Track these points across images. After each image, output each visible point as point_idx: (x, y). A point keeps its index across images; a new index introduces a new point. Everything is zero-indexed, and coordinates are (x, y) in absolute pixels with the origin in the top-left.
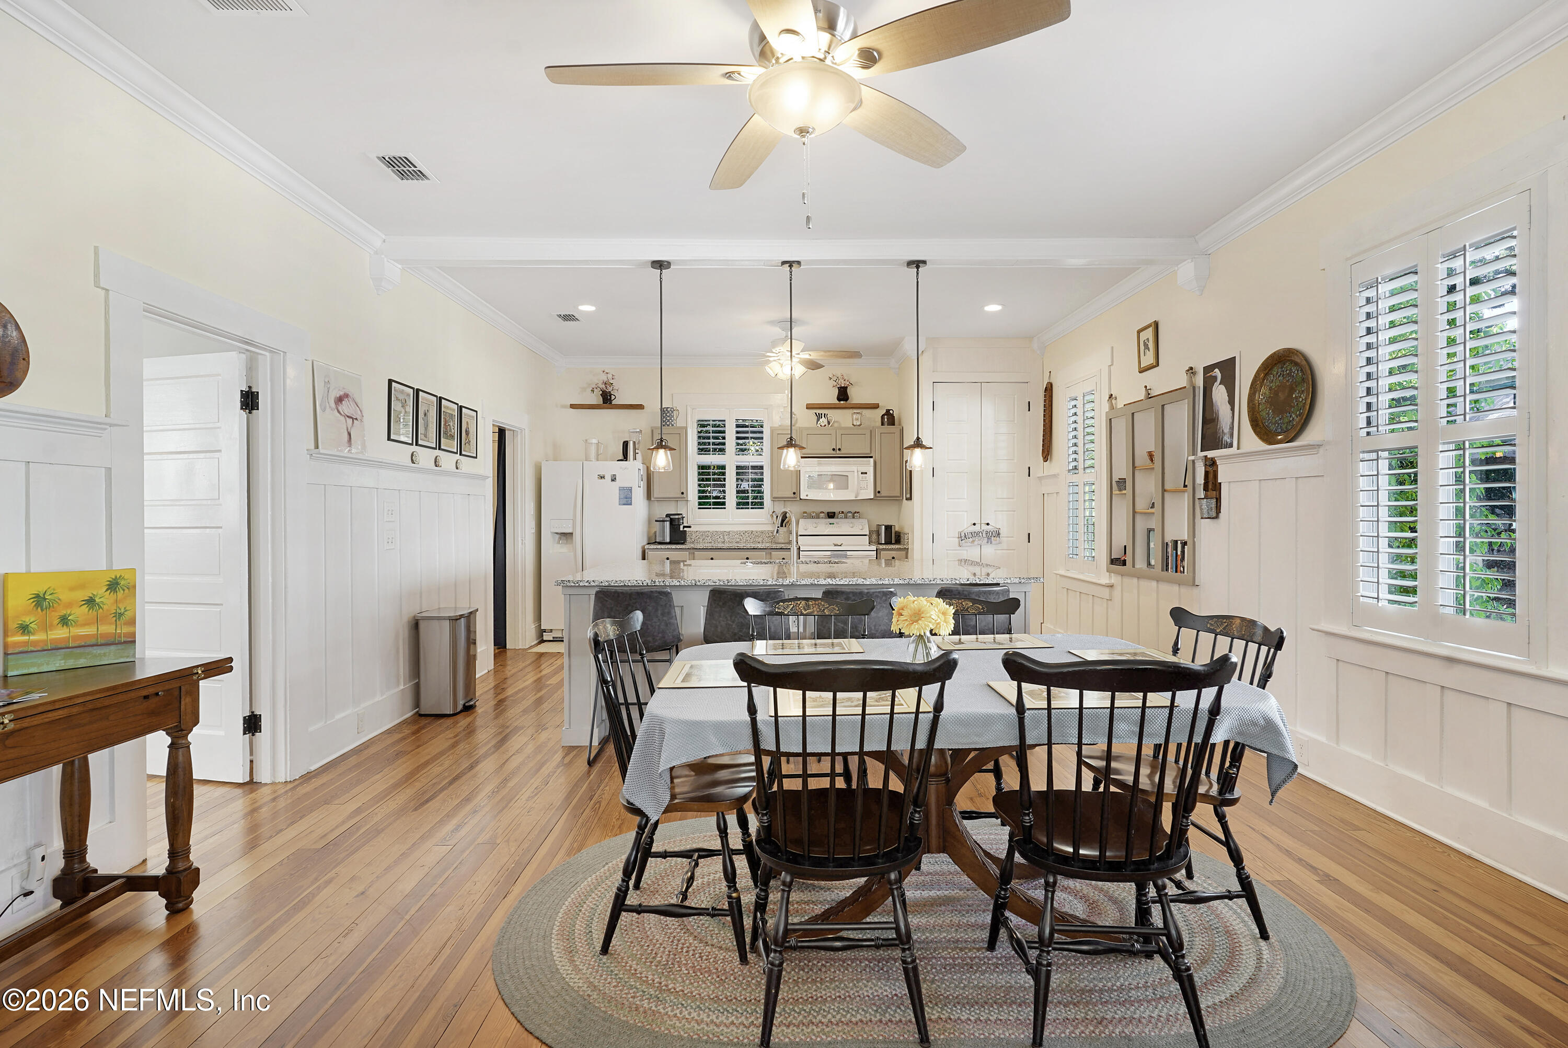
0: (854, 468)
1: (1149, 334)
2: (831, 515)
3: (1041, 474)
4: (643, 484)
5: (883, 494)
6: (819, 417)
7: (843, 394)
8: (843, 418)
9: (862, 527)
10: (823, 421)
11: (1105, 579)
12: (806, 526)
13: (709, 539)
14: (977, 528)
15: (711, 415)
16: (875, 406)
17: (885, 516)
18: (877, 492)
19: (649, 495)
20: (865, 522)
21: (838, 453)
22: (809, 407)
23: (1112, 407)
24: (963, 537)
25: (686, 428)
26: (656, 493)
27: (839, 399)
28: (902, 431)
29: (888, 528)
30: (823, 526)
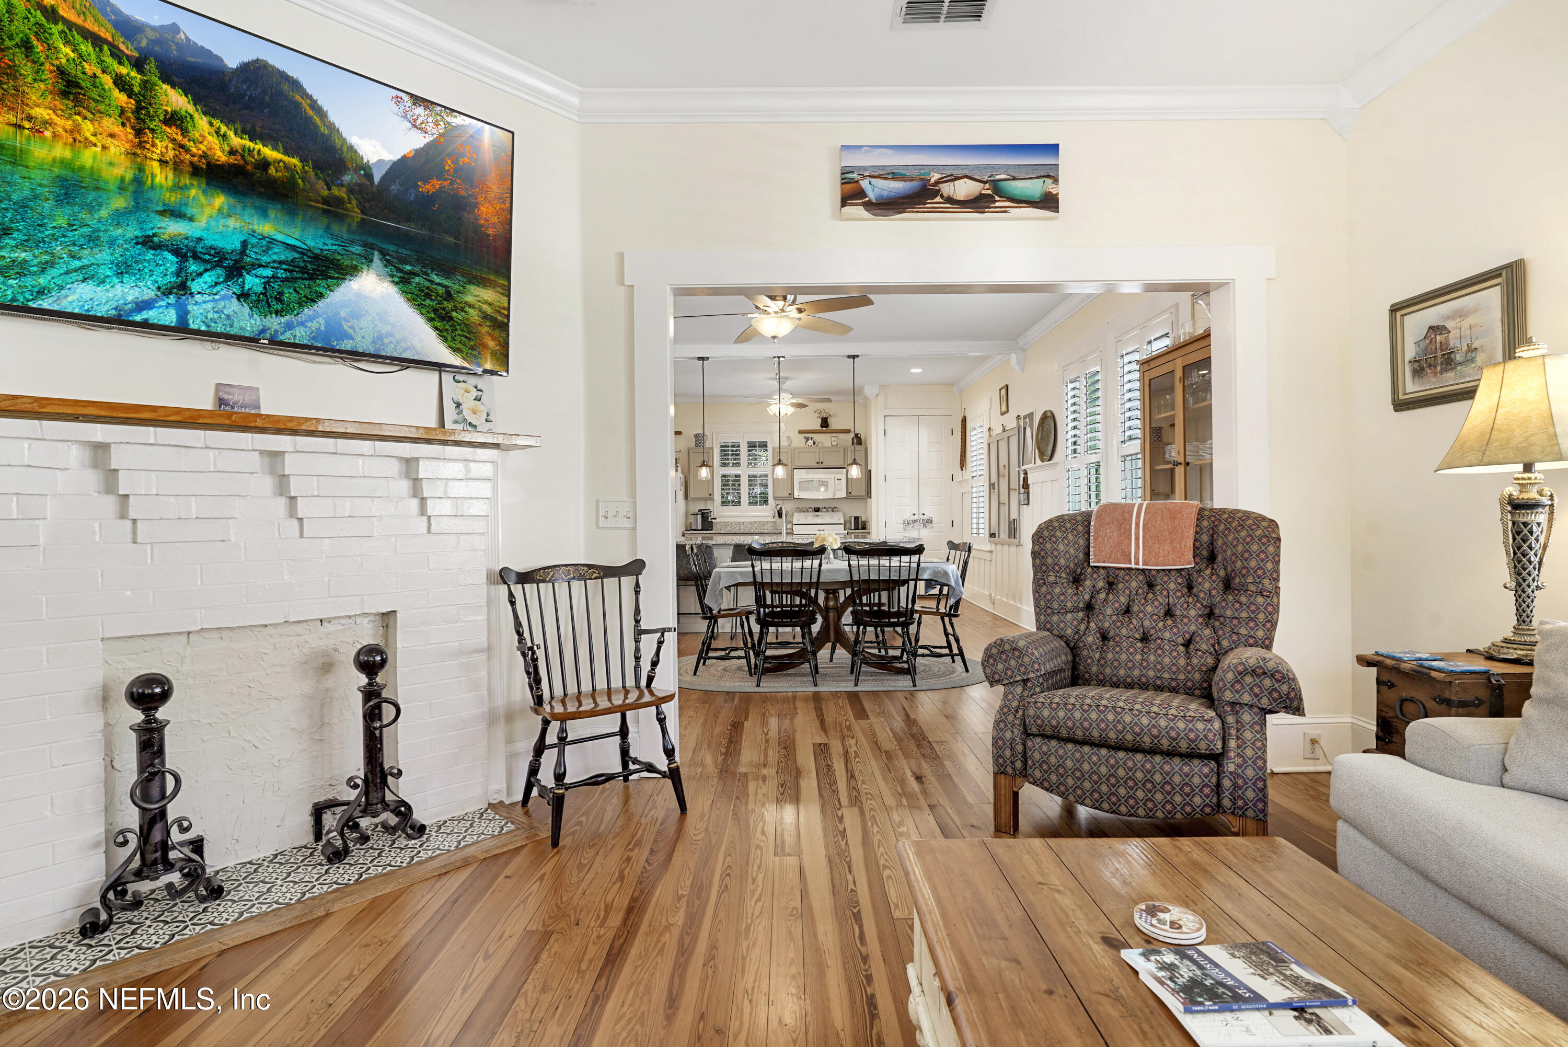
0: (832, 476)
1: (1003, 392)
2: (817, 510)
3: (960, 479)
4: (683, 488)
5: (853, 494)
6: (807, 439)
7: (825, 423)
8: (825, 440)
9: (839, 518)
10: (810, 442)
11: (988, 548)
12: (798, 518)
13: (729, 528)
14: (916, 517)
15: (729, 440)
16: (848, 431)
17: (854, 510)
18: (849, 493)
19: (686, 497)
20: (841, 515)
21: (820, 465)
22: (801, 432)
23: (990, 436)
24: (906, 523)
25: (712, 449)
26: (692, 494)
27: (822, 427)
28: (866, 449)
29: (857, 518)
30: (811, 518)
